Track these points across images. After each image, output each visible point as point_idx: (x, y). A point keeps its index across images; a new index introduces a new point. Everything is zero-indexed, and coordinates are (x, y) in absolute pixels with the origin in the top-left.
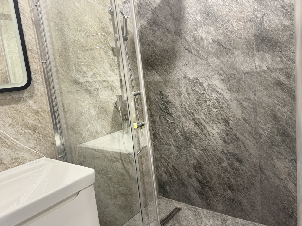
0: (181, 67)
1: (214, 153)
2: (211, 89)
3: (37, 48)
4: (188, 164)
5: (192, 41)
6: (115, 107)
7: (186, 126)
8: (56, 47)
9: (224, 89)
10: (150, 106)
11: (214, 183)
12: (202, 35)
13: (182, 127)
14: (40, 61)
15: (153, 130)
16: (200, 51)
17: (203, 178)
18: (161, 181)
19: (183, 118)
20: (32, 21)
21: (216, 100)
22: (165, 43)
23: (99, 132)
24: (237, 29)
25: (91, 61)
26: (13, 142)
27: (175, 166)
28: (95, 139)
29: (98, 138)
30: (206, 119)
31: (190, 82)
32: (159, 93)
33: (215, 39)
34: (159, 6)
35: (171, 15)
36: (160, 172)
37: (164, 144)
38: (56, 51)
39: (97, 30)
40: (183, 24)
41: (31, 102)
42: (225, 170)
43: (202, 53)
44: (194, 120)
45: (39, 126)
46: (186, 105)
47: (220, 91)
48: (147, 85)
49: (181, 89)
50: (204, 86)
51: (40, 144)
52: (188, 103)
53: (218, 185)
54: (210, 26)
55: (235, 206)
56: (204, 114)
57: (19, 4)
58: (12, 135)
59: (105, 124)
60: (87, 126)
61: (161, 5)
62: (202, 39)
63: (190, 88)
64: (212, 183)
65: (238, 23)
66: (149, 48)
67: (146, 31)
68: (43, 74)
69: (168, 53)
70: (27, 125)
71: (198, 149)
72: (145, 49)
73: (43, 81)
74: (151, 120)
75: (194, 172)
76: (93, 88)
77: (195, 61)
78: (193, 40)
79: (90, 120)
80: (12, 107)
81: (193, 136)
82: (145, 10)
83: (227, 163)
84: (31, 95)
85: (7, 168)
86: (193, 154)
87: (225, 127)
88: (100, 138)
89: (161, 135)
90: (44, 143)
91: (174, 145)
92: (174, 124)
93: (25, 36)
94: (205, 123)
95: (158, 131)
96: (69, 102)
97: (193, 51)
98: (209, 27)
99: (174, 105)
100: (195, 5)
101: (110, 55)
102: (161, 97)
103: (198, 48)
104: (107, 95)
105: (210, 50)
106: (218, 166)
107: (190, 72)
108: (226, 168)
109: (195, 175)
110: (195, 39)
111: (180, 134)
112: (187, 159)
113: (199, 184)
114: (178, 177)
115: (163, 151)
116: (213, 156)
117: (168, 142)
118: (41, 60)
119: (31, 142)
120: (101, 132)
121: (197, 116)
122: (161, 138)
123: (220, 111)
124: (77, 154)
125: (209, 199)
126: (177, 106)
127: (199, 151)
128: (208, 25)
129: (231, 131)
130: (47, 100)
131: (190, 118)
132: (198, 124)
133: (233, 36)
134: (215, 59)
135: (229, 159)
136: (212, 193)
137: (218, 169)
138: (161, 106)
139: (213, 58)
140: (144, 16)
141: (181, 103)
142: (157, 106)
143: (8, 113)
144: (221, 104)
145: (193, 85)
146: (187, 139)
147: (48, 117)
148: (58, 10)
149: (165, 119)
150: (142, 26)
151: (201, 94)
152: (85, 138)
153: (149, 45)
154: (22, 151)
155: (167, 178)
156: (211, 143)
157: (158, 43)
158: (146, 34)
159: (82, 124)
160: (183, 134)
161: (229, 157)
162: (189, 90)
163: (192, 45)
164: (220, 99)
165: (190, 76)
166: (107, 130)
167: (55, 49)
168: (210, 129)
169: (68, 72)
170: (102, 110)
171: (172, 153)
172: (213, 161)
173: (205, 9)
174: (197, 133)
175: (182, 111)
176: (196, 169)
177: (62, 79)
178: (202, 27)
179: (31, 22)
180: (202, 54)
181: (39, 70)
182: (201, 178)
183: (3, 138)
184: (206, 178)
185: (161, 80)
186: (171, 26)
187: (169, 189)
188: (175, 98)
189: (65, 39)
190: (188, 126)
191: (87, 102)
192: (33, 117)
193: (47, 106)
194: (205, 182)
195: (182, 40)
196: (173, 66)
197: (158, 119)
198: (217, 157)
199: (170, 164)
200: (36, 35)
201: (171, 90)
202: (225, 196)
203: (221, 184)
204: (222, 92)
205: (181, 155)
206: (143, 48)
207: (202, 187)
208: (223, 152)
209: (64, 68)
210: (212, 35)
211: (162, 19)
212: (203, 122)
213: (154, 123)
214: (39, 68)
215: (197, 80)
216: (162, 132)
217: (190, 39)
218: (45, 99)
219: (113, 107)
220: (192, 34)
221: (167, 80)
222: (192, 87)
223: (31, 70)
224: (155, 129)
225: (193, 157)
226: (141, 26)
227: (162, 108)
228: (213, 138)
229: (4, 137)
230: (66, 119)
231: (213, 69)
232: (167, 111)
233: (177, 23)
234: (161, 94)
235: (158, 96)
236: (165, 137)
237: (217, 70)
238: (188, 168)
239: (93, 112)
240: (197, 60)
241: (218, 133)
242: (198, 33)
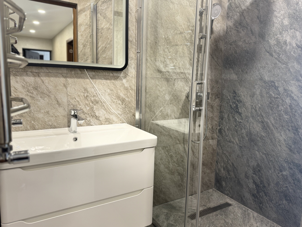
0: (259, 68)
1: (277, 160)
2: (285, 94)
3: (136, 41)
4: (248, 165)
5: (275, 45)
6: (186, 97)
7: (253, 128)
8: (149, 41)
9: (299, 96)
10: (221, 102)
11: (271, 189)
12: (287, 39)
13: (249, 128)
14: (135, 51)
15: (219, 126)
16: (281, 55)
17: (260, 182)
18: (219, 175)
19: (251, 119)
20: (136, 19)
21: (289, 106)
22: (247, 43)
23: (169, 115)
25: (174, 54)
26: (108, 107)
27: (235, 164)
28: (165, 120)
29: (167, 120)
30: (275, 123)
31: (265, 84)
32: (233, 91)
33: (299, 44)
34: (248, 8)
35: (258, 18)
36: (219, 167)
37: (228, 141)
38: (149, 44)
39: (185, 28)
40: (269, 27)
41: (124, 81)
42: (285, 179)
43: (283, 57)
44: (263, 122)
45: (127, 99)
46: (257, 107)
47: (295, 97)
48: (222, 82)
49: (255, 91)
50: (280, 90)
51: (125, 113)
52: (259, 105)
53: (275, 192)
54: (297, 30)
55: (289, 218)
56: (274, 119)
57: (129, 6)
58: (108, 101)
59: (175, 110)
60: (161, 108)
61: (250, 8)
62: (285, 43)
63: (264, 90)
64: (269, 189)
66: (230, 48)
67: (231, 31)
68: (136, 61)
69: (248, 54)
70: (119, 97)
71: (260, 153)
72: (226, 48)
73: (135, 66)
74: (220, 116)
75: (253, 174)
76: (171, 77)
77: (274, 64)
78: (276, 43)
79: (164, 104)
80: (112, 82)
81: (259, 139)
82: (233, 11)
83: (288, 172)
84: (125, 75)
85: (102, 124)
86: (255, 156)
87: (294, 135)
88: (169, 120)
89: (226, 132)
90: (127, 113)
91: (237, 144)
92: (241, 124)
93: (129, 30)
94: (273, 127)
95: (224, 128)
96: (151, 86)
97: (274, 54)
98: (295, 31)
99: (245, 105)
100: (284, 8)
101: (192, 51)
102: (233, 96)
103: (280, 51)
104: (182, 85)
105: (292, 55)
106: (279, 173)
107: (268, 74)
108: (286, 177)
109: (252, 177)
110: (278, 42)
111: (245, 134)
112: (248, 160)
113: (255, 187)
114: (235, 175)
115: (226, 148)
116: (275, 162)
117: (232, 140)
118: (136, 50)
119: (120, 110)
120: (171, 116)
121: (266, 120)
122: (226, 134)
123: (291, 117)
124: (149, 128)
125: (262, 204)
126: (247, 106)
127: (261, 154)
128: (295, 29)
129: (300, 140)
130: (136, 81)
131: (258, 120)
132: (265, 127)
134: (295, 64)
135: (291, 169)
136: (266, 198)
137: (278, 176)
138: (231, 104)
139: (294, 63)
140: (232, 17)
141: (252, 104)
142: (228, 104)
143: (109, 85)
144: (294, 111)
145: (268, 88)
146: (251, 140)
147: (134, 95)
148: (156, 11)
149: (233, 117)
150: (228, 27)
151: (275, 98)
152: (157, 117)
153: (231, 45)
154: (112, 115)
155: (224, 174)
156: (275, 149)
157: (240, 43)
158: (231, 35)
159: (157, 105)
160: (249, 135)
161: (292, 166)
162: (262, 92)
163: (274, 48)
164: (293, 106)
165: (267, 78)
166: (176, 116)
167: (148, 42)
168: (277, 135)
169: (155, 62)
170: (175, 98)
171: (234, 151)
172: (274, 167)
173: (295, 14)
174: (264, 136)
175: (251, 112)
176: (254, 172)
177: (149, 67)
178: (287, 31)
179: (135, 20)
180: (283, 58)
181: (134, 58)
182: (258, 181)
183: (102, 102)
184: (263, 182)
185: (237, 79)
186: (256, 28)
187: (225, 185)
188: (247, 98)
189: (157, 35)
190: (255, 128)
191: (164, 88)
192: (124, 92)
193: (135, 86)
194: (261, 186)
195: (265, 43)
196: (251, 67)
197: (226, 116)
198: (279, 164)
199: (230, 162)
200: (137, 30)
201: (245, 90)
202: (280, 205)
203: (278, 192)
204: (297, 99)
205: (243, 155)
206: (226, 47)
207: (258, 191)
208: (286, 160)
209: (152, 59)
210: (297, 40)
211: (248, 21)
212: (271, 126)
213: (222, 119)
214: (134, 56)
215: (273, 84)
216: (228, 129)
217: (272, 42)
218: (134, 80)
219: (185, 97)
220: (276, 37)
221: (243, 80)
222: (267, 89)
223: (129, 57)
224: (222, 125)
225: (254, 159)
226: (227, 27)
227: (232, 106)
228: (279, 144)
229: (104, 102)
230: (146, 98)
231: (291, 74)
232: (237, 110)
233: (262, 25)
234: (235, 92)
235: (230, 94)
236: (230, 134)
237: (296, 76)
238: (248, 168)
239: (167, 97)
240: (276, 63)
241: (285, 140)
242: (282, 36)
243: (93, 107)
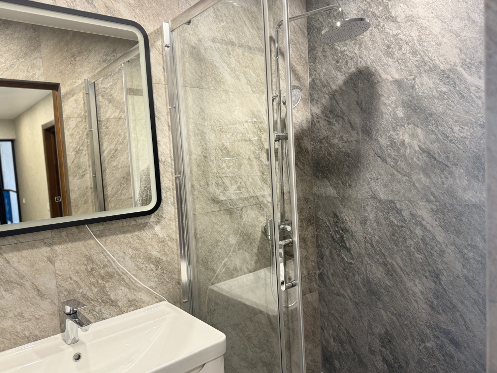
0: (368, 180)
1: (414, 323)
2: (414, 221)
3: (171, 160)
4: (371, 332)
5: (388, 146)
6: (263, 232)
7: (372, 273)
8: (194, 156)
9: (434, 225)
10: (316, 231)
12: (404, 138)
13: (365, 273)
14: (172, 176)
15: (319, 269)
16: (400, 162)
17: (393, 360)
18: (328, 350)
19: (367, 259)
20: (169, 126)
21: (421, 239)
22: (346, 142)
23: (238, 269)
24: (459, 137)
25: (236, 170)
26: (131, 279)
27: (350, 331)
28: (233, 278)
29: (236, 277)
30: (404, 266)
31: (381, 204)
32: (332, 214)
33: (423, 147)
34: (341, 89)
35: (358, 103)
36: (327, 336)
37: (335, 294)
38: (194, 161)
39: (249, 127)
40: (375, 119)
41: (157, 228)
42: (431, 355)
43: (402, 164)
44: (385, 264)
45: (164, 259)
46: (374, 240)
47: (428, 227)
48: (315, 199)
49: (367, 214)
50: (404, 215)
51: (163, 283)
52: (377, 237)
54: (418, 127)
56: (402, 258)
57: (155, 107)
58: (131, 270)
59: (247, 257)
60: (223, 260)
61: (344, 88)
62: (403, 143)
63: (380, 214)
64: (408, 370)
65: (463, 128)
66: (321, 147)
67: (318, 122)
68: (175, 192)
69: (349, 157)
70: (150, 258)
71: (388, 312)
72: (315, 148)
73: (174, 201)
74: (318, 253)
75: (380, 347)
76: (236, 207)
77: (391, 175)
78: (389, 144)
79: (228, 251)
80: (136, 235)
81: (382, 290)
82: (319, 92)
83: (434, 344)
84: (158, 219)
85: (122, 312)
86: (380, 318)
87: (434, 285)
88: (239, 278)
89: (331, 279)
90: (167, 282)
91: (351, 298)
92: (352, 266)
93: (158, 145)
94: (402, 272)
95: (327, 271)
96: (203, 227)
97: (388, 160)
98: (416, 128)
99: (354, 236)
100: (394, 93)
101: (263, 160)
102: (334, 221)
103: (396, 156)
104: (254, 216)
105: (415, 162)
106: (420, 345)
107: (383, 190)
108: (431, 351)
109: (380, 351)
110: (393, 143)
111: (361, 283)
112: (370, 325)
113: (386, 367)
114: (353, 349)
115: (334, 304)
116: (412, 327)
117: (342, 292)
118: (174, 174)
119: (152, 280)
120: (241, 269)
121: (389, 260)
122: (330, 283)
123: (427, 257)
124: (207, 298)
126: (358, 239)
127: (390, 315)
128: (414, 124)
129: (444, 292)
130: (177, 225)
131: (378, 260)
132: (390, 272)
133: (452, 146)
134: (422, 176)
135: (437, 338)
137: (419, 349)
138: (333, 234)
139: (420, 175)
140: (318, 101)
141: (365, 235)
142: (327, 233)
143: (130, 243)
144: (429, 247)
145: (386, 211)
146: (372, 292)
147: (176, 248)
148: (201, 108)
149: (339, 255)
150: (314, 115)
151: (398, 226)
152: (219, 277)
153: (321, 142)
154: (140, 291)
155: (336, 348)
156: (409, 306)
157: (335, 141)
158: (319, 127)
159: (217, 256)
160: (366, 284)
161: (437, 334)
162: (379, 217)
163: (387, 150)
164: (428, 239)
165: (382, 196)
166: (249, 267)
167: (192, 159)
168: (409, 284)
169: (206, 187)
170: (245, 238)
171: (346, 310)
172: (412, 336)
173: (411, 101)
174: (389, 286)
175: (366, 247)
176: (383, 343)
177: (197, 197)
178: (404, 126)
179: (167, 128)
180: (402, 167)
181: (171, 187)
182: (390, 358)
183: (121, 273)
184: (399, 360)
185: (336, 196)
186: (357, 120)
187: (338, 365)
188: (355, 225)
189: (206, 144)
190: (374, 273)
191: (225, 226)
192: (158, 248)
193: (176, 233)
194: (396, 365)
195: (373, 142)
196: (356, 178)
197: (327, 253)
198: (418, 331)
199: (342, 327)
200: (172, 143)
201: (351, 212)
204: (431, 229)
205: (361, 317)
206: (313, 145)
208: (428, 324)
209: (202, 183)
210: (420, 141)
211: (344, 108)
212: (399, 270)
213: (322, 258)
214: (171, 185)
215: (392, 205)
216: (332, 274)
217: (384, 141)
218: (174, 224)
219: (260, 233)
220: (388, 135)
221: (346, 196)
222: (384, 213)
223: (162, 187)
224: (323, 268)
225: (380, 323)
226: (312, 115)
227: (335, 237)
228: (414, 298)
229: (123, 273)
230: (197, 249)
231: (418, 191)
232: (343, 243)
233: (365, 116)
234: (336, 216)
235: (329, 218)
236: (337, 283)
237: (425, 195)
238: (371, 338)
239: (233, 240)
240: (394, 174)
241: (422, 293)
242: (397, 134)
243: (104, 287)
